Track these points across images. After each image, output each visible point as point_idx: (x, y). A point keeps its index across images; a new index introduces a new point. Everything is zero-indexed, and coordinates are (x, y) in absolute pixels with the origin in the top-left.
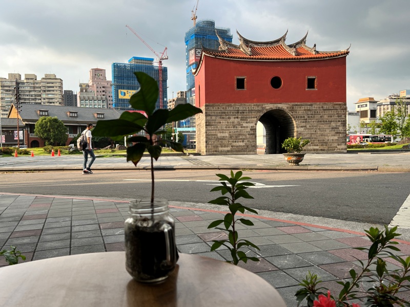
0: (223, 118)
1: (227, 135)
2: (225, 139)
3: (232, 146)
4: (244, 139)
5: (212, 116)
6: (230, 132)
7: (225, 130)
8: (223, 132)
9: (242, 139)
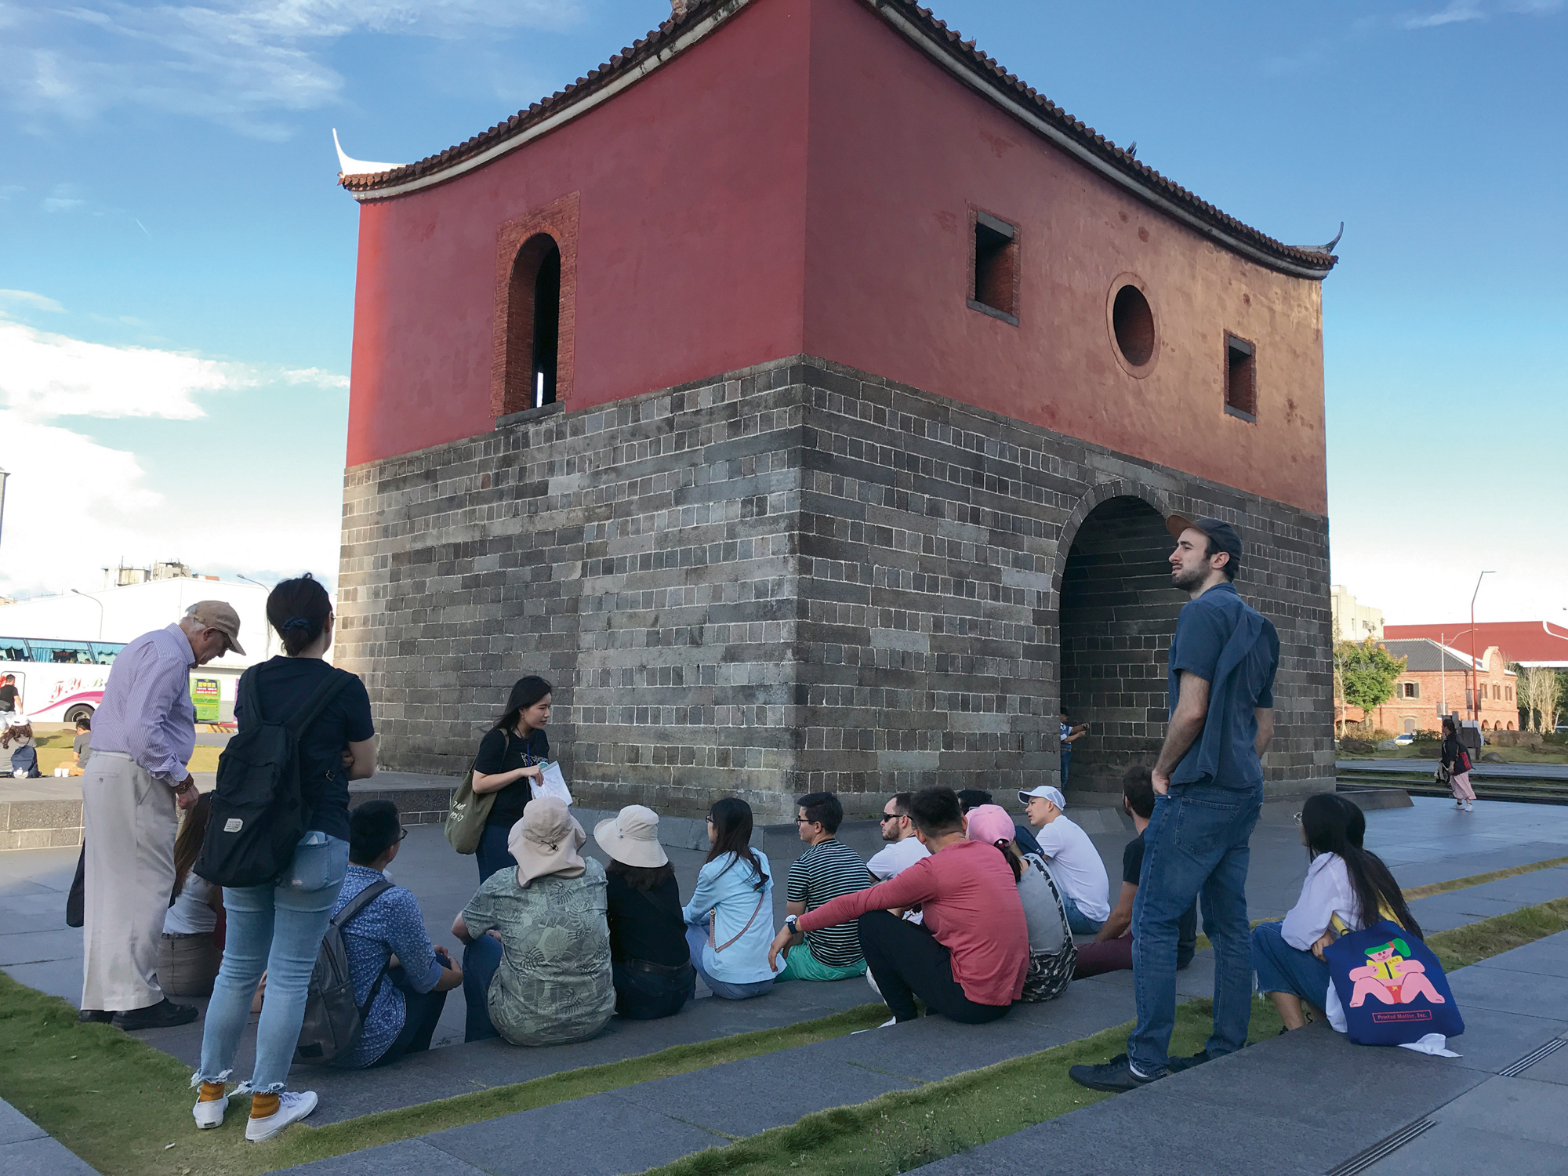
0: (903, 503)
1: (919, 642)
2: (909, 680)
3: (949, 741)
4: (1005, 686)
5: (843, 468)
6: (938, 625)
7: (913, 604)
8: (900, 622)
9: (992, 683)
